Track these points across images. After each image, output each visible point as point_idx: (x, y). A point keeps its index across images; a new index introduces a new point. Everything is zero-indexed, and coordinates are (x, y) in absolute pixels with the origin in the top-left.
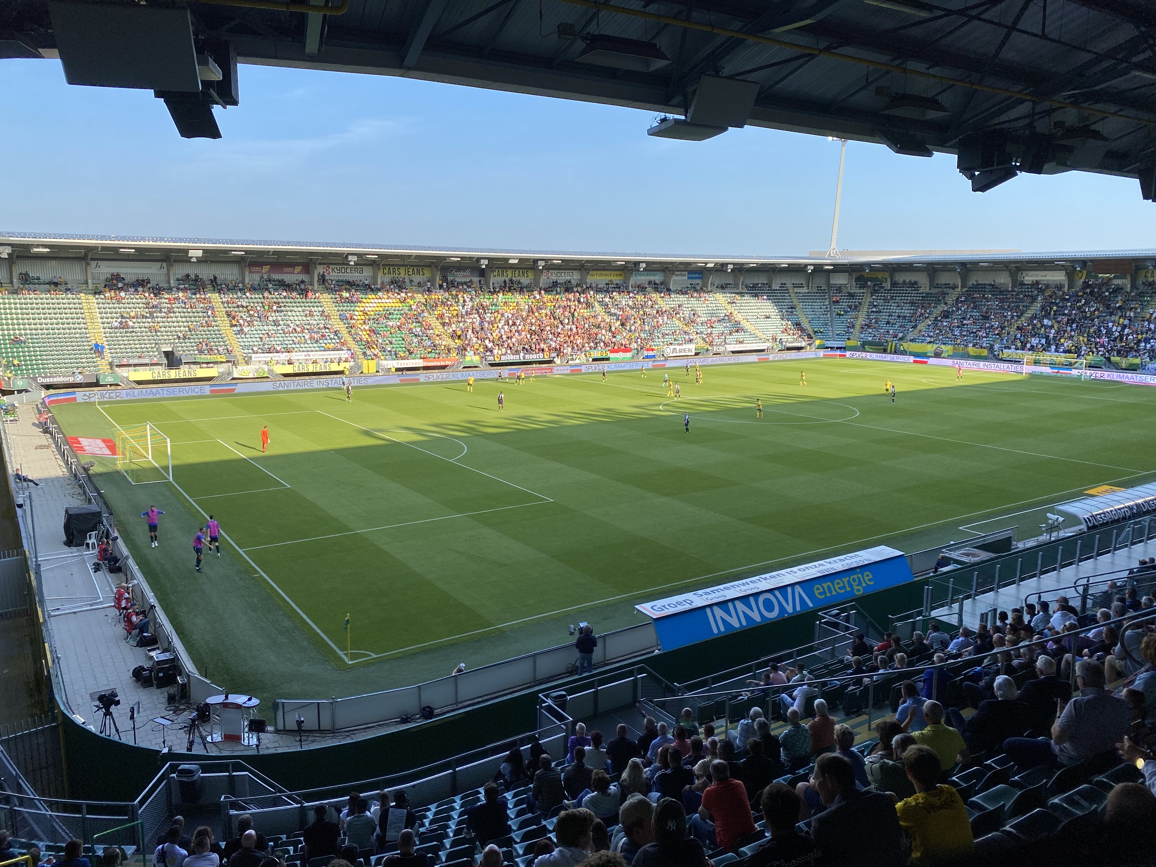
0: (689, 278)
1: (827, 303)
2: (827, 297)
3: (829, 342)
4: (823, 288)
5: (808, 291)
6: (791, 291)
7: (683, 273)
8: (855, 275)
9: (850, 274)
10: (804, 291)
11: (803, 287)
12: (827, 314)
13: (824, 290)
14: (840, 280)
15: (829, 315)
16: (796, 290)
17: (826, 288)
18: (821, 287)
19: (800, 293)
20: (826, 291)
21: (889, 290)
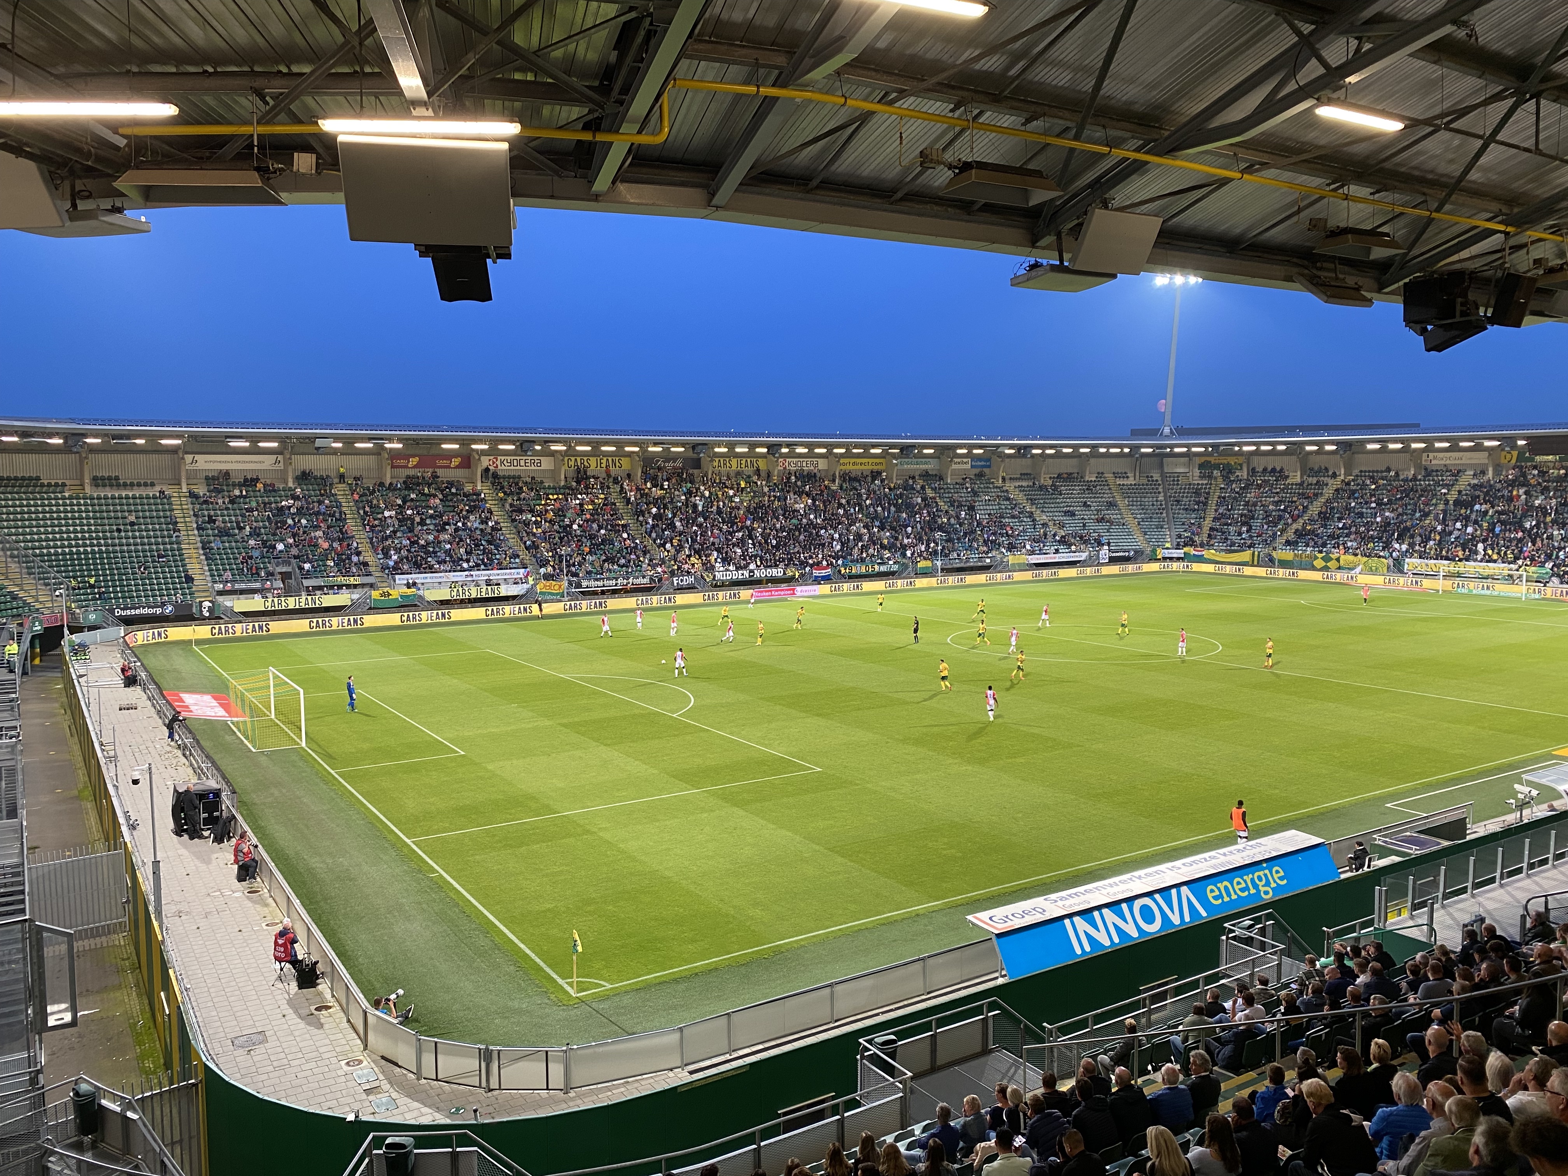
0: (972, 466)
1: (1161, 498)
2: (1160, 490)
3: (1165, 551)
4: (1155, 479)
5: (1134, 482)
6: (1111, 481)
7: (965, 460)
8: (1197, 461)
9: (1191, 460)
10: (1129, 483)
11: (1128, 477)
12: (1161, 513)
13: (1157, 481)
14: (1178, 467)
15: (1164, 515)
16: (1119, 481)
17: (1159, 478)
18: (1152, 477)
19: (1123, 485)
20: (1160, 482)
21: (1244, 480)
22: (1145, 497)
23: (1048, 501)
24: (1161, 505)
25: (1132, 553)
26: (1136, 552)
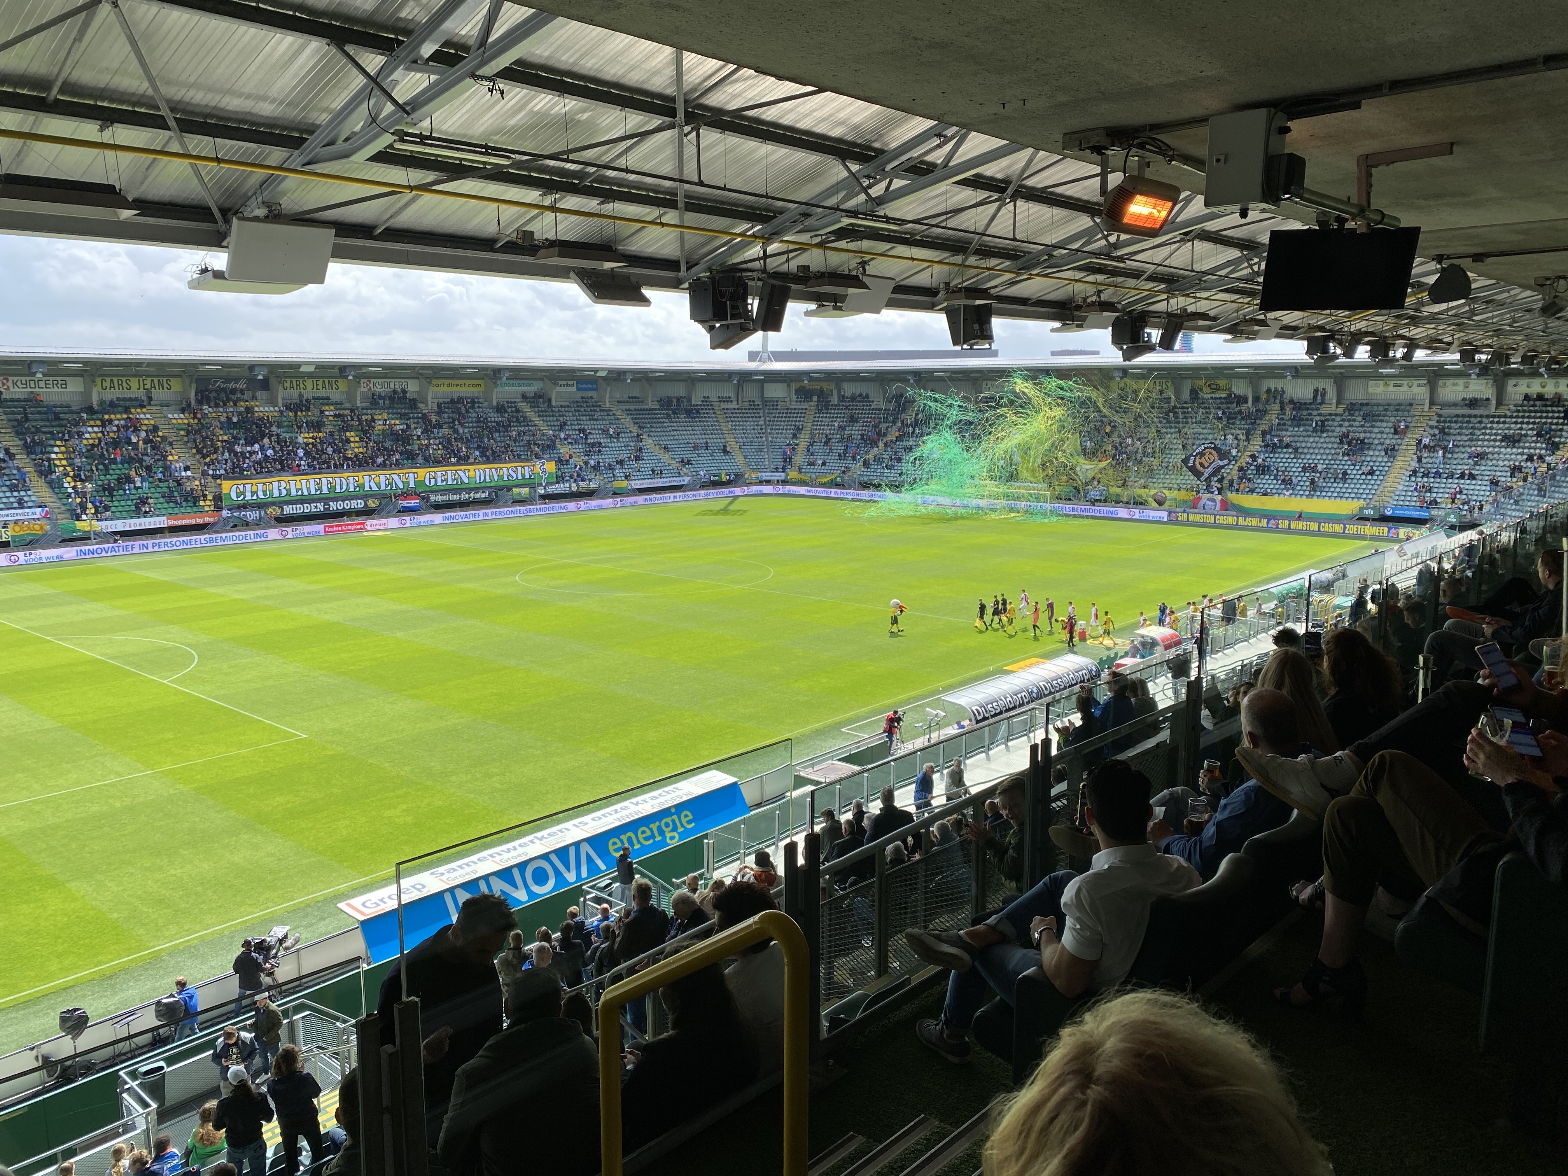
0: (578, 389)
1: (761, 423)
2: (761, 414)
3: (764, 474)
4: (756, 403)
5: (737, 407)
6: (716, 405)
7: (570, 383)
8: (794, 386)
9: (789, 386)
10: (733, 407)
11: (731, 401)
12: (761, 437)
13: (758, 405)
14: (776, 391)
15: (764, 439)
16: (724, 405)
17: (760, 403)
18: (754, 401)
19: (727, 409)
20: (761, 407)
21: (836, 405)
22: (746, 421)
23: (654, 425)
24: (761, 429)
25: (732, 477)
26: (736, 476)
